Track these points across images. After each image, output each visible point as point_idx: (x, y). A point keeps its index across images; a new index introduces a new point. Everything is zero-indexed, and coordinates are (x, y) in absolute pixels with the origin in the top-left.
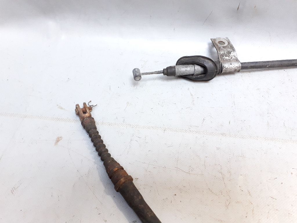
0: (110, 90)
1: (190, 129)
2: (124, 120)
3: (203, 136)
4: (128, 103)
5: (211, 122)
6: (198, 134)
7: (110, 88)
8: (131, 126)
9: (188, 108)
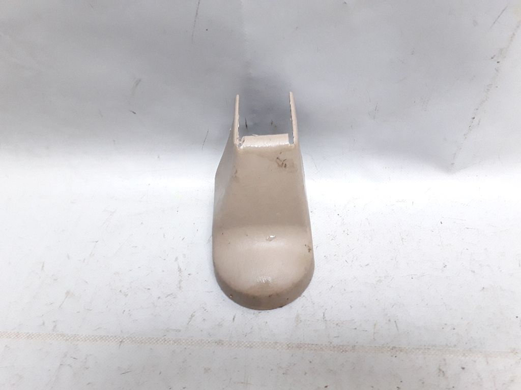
0: (42, 269)
1: (165, 337)
2: (55, 326)
3: (185, 348)
4: (68, 293)
5: (204, 320)
6: (177, 344)
7: (43, 267)
8: (65, 338)
9: (169, 295)
